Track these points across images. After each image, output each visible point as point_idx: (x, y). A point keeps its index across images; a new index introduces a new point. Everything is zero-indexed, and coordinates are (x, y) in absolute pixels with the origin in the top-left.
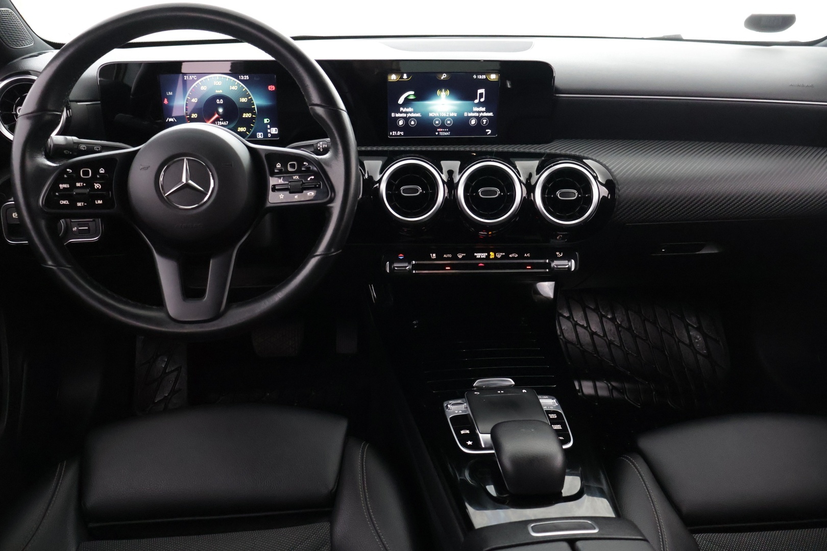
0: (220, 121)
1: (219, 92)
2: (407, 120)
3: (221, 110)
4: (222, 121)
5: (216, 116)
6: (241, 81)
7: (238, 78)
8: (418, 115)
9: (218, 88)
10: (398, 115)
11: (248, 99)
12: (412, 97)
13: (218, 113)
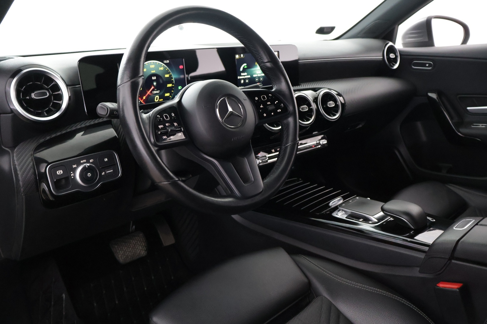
0: (155, 91)
1: (153, 72)
2: (244, 79)
3: (155, 84)
4: (156, 91)
5: (153, 87)
6: (165, 64)
7: (163, 62)
8: (249, 76)
9: (153, 69)
10: (241, 77)
11: (170, 75)
12: (246, 67)
13: (154, 86)
